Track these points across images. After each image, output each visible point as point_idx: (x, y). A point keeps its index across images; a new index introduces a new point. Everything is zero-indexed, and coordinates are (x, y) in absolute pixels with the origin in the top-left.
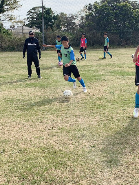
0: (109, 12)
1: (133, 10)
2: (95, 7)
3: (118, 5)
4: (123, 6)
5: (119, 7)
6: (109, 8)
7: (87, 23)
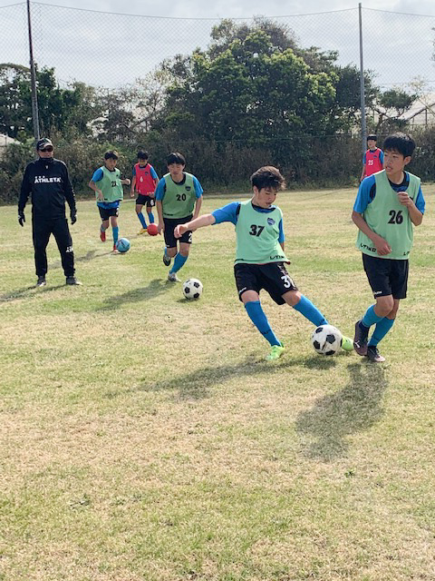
0: (237, 81)
1: (311, 77)
2: (196, 65)
3: (267, 59)
4: (282, 62)
5: (270, 65)
6: (238, 70)
7: (173, 115)
